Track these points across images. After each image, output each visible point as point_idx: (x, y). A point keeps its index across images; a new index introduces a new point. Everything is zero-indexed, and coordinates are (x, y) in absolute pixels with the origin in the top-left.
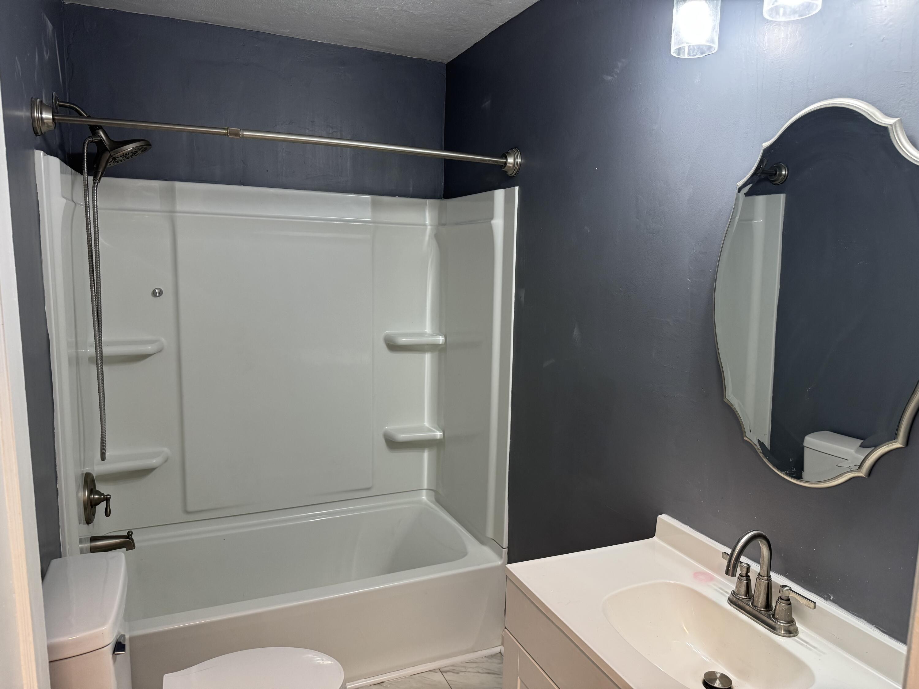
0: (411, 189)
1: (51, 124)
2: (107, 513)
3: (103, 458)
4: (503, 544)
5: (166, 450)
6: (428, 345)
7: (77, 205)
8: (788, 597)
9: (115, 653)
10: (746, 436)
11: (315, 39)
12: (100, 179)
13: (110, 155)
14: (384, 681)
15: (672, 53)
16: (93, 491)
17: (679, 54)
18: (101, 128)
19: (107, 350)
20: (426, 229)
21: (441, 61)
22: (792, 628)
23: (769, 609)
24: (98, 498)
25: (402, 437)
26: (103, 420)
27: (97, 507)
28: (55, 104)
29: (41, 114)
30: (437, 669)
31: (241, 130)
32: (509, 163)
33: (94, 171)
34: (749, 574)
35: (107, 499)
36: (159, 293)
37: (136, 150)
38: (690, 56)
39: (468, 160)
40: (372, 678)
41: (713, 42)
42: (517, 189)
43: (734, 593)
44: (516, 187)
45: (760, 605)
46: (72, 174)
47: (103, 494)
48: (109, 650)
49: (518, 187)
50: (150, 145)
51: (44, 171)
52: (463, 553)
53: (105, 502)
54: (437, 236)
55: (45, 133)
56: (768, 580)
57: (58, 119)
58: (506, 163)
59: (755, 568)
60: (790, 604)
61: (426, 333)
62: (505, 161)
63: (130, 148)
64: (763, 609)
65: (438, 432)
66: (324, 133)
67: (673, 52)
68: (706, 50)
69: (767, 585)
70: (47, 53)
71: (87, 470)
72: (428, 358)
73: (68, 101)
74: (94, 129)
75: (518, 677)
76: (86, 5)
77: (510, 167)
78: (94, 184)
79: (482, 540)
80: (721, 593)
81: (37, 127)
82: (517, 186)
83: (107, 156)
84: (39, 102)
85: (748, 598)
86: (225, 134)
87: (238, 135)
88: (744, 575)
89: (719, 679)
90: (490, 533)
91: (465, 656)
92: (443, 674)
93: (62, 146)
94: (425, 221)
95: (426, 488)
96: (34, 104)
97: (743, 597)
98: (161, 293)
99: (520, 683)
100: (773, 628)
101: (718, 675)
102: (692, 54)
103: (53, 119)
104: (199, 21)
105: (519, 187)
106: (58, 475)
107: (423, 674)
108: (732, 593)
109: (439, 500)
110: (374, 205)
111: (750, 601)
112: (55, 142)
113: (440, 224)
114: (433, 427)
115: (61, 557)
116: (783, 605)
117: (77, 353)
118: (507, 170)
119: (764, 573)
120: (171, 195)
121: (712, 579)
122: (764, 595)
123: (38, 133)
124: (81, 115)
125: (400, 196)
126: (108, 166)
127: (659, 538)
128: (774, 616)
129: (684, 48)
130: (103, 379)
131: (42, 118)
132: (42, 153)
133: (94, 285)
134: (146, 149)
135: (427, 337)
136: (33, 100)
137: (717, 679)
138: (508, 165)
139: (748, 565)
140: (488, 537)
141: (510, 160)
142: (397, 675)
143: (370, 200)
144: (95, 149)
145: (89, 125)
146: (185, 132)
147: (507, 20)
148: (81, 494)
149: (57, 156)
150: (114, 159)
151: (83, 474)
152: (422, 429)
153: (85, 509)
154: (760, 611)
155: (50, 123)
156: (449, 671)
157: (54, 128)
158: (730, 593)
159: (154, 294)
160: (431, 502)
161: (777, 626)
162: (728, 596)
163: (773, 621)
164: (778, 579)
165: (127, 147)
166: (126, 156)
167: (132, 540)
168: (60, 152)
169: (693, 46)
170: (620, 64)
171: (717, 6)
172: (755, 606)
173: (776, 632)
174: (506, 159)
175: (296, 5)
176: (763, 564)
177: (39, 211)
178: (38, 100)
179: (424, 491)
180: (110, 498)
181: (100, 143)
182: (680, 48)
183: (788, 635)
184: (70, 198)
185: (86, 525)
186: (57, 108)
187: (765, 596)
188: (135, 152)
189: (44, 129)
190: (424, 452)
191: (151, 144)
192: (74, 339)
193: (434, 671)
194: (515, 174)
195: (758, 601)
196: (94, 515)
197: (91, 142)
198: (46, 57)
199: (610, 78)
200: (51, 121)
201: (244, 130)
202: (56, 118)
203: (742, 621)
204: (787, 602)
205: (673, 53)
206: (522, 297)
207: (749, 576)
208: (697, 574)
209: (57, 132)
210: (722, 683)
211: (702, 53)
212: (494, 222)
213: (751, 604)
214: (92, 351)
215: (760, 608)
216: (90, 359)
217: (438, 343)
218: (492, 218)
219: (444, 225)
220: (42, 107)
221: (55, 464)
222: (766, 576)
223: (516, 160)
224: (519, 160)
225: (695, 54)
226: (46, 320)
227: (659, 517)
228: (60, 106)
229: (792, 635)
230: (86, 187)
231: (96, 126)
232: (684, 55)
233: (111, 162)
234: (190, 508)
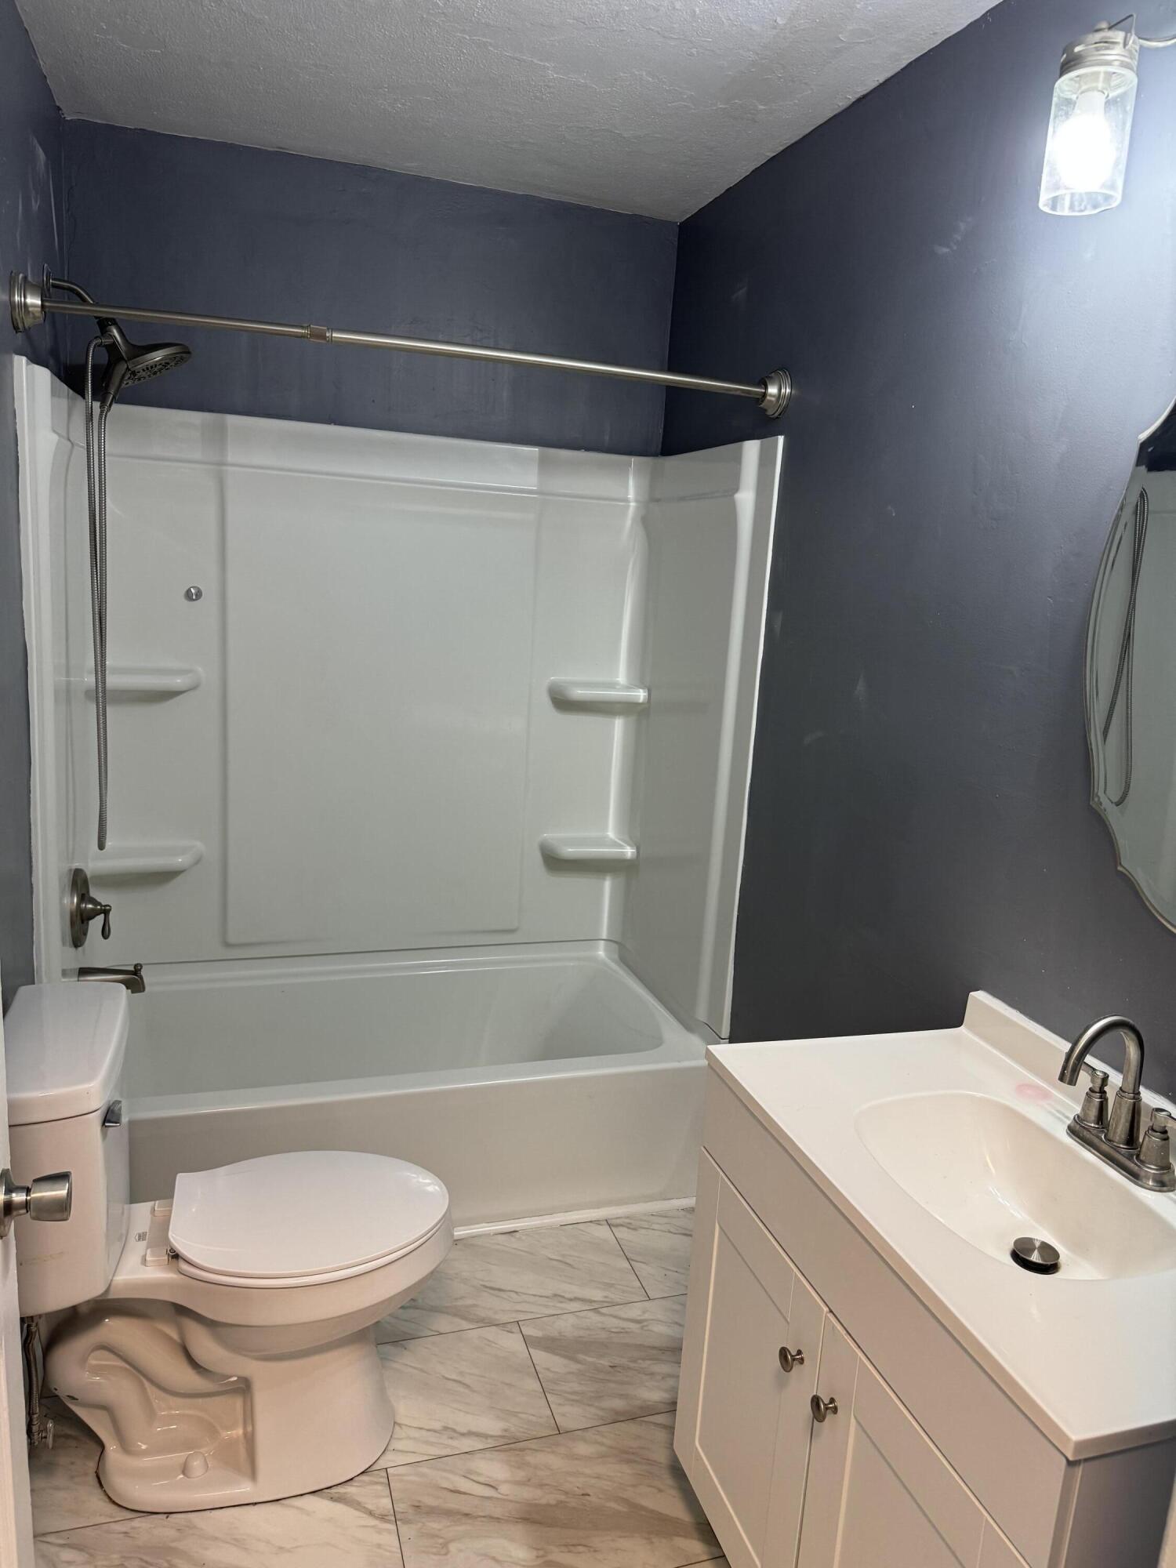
0: (607, 438)
1: (37, 315)
2: (105, 933)
3: (101, 846)
4: (720, 1032)
5: (199, 845)
6: (619, 703)
7: (76, 447)
8: (1165, 1127)
9: (107, 1124)
10: (1120, 864)
11: (457, 180)
12: (110, 405)
13: (128, 367)
14: (518, 1229)
15: (1041, 205)
16: (84, 897)
17: (1054, 208)
18: (114, 322)
19: (112, 681)
20: (628, 507)
21: (669, 219)
22: (1166, 1178)
23: (1132, 1145)
24: (92, 909)
25: (570, 851)
26: (104, 792)
27: (91, 922)
28: (47, 284)
29: (25, 298)
30: (602, 1221)
31: (328, 329)
32: (771, 395)
33: (100, 394)
34: (1106, 1089)
35: (106, 911)
36: (196, 595)
37: (167, 361)
38: (1074, 211)
39: (699, 388)
40: (501, 1223)
41: (1113, 187)
42: (781, 439)
43: (1078, 1119)
44: (779, 437)
45: (1118, 1138)
46: (68, 398)
47: (100, 904)
48: (96, 1119)
49: (783, 437)
50: (189, 353)
51: (27, 390)
52: (656, 1041)
53: (103, 915)
54: (645, 520)
55: (30, 328)
56: (1134, 1098)
57: (50, 307)
58: (764, 395)
59: (1116, 1079)
60: (1167, 1139)
61: (617, 683)
62: (763, 391)
63: (158, 356)
64: (1122, 1146)
65: (628, 847)
66: (468, 340)
67: (1043, 204)
68: (1101, 201)
69: (1131, 1108)
70: (36, 202)
71: (76, 865)
72: (618, 725)
73: (66, 279)
74: (104, 324)
75: (717, 1225)
76: (99, 121)
77: (771, 401)
78: (102, 412)
79: (688, 1023)
80: (1059, 1119)
81: (18, 317)
82: (781, 435)
83: (121, 368)
84: (22, 278)
85: (1101, 1127)
86: (302, 336)
87: (325, 337)
88: (1098, 1090)
89: (1038, 1251)
90: (702, 1014)
91: (650, 1203)
92: (613, 1228)
93: (54, 352)
94: (627, 493)
95: (605, 937)
96: (14, 282)
97: (1093, 1125)
98: (199, 594)
99: (720, 1234)
100: (1134, 1176)
101: (1037, 1244)
102: (1077, 208)
103: (43, 306)
104: (273, 148)
105: (785, 438)
106: (34, 864)
107: (581, 1226)
108: (1074, 1118)
109: (624, 960)
110: (543, 462)
111: (1103, 1132)
112: (45, 343)
113: (652, 499)
114: (620, 839)
115: (33, 983)
116: (1156, 1139)
117: (68, 683)
118: (765, 408)
119: (1130, 1087)
120: (219, 438)
121: (1046, 1095)
122: (1126, 1122)
123: (19, 328)
124: (84, 300)
125: (588, 449)
126: (123, 385)
127: (970, 1028)
128: (1138, 1156)
129: (1062, 197)
130: (105, 723)
131: (25, 303)
132: (24, 359)
133: (97, 572)
134: (182, 358)
135: (618, 690)
136: (13, 274)
137: (1033, 1250)
138: (768, 398)
139: (1105, 1074)
140: (699, 1020)
141: (773, 390)
142: (539, 1222)
143: (537, 455)
144: (104, 359)
145: (96, 318)
146: (246, 331)
147: (782, 148)
148: (66, 901)
149: (47, 366)
150: (134, 373)
151: (71, 870)
152: (602, 841)
153: (72, 924)
154: (1116, 1149)
155: (36, 311)
156: (622, 1225)
157: (43, 321)
158: (1072, 1118)
159: (188, 595)
160: (613, 960)
161: (1142, 1174)
162: (1069, 1122)
163: (1136, 1164)
164: (1150, 1098)
165: (154, 354)
166: (151, 369)
167: (141, 978)
168: (52, 362)
169: (1080, 194)
170: (962, 226)
171: (1124, 123)
172: (1110, 1141)
173: (1140, 1183)
174: (766, 388)
175: (428, 122)
176: (1128, 1072)
177: (17, 452)
178: (21, 276)
179: (602, 943)
180: (110, 910)
181: (113, 348)
182: (1057, 197)
183: (1158, 1188)
184: (65, 434)
185: (74, 949)
186: (49, 290)
187: (1128, 1125)
188: (166, 363)
189: (28, 322)
190: (604, 879)
191: (191, 350)
192: (63, 661)
193: (597, 1222)
194: (780, 415)
195: (1115, 1133)
196: (85, 934)
197: (99, 346)
198: (35, 206)
199: (945, 250)
200: (39, 309)
201: (333, 330)
202: (47, 304)
203: (1086, 1162)
204: (1162, 1135)
205: (1045, 205)
206: (777, 626)
207: (1105, 1092)
208: (1022, 1088)
209: (48, 327)
210: (1042, 1256)
211: (1095, 207)
212: (738, 496)
213: (1103, 1137)
214: (90, 680)
215: (1117, 1143)
216: (87, 693)
217: (635, 701)
218: (736, 490)
219: (658, 500)
220: (26, 287)
221: (30, 846)
222: (1131, 1091)
223: (783, 391)
224: (788, 390)
225: (1082, 207)
226: (23, 622)
227: (973, 996)
228: (54, 286)
229: (1165, 1189)
230: (90, 418)
231: (107, 319)
232: (1063, 209)
233: (129, 378)
234: (232, 938)
